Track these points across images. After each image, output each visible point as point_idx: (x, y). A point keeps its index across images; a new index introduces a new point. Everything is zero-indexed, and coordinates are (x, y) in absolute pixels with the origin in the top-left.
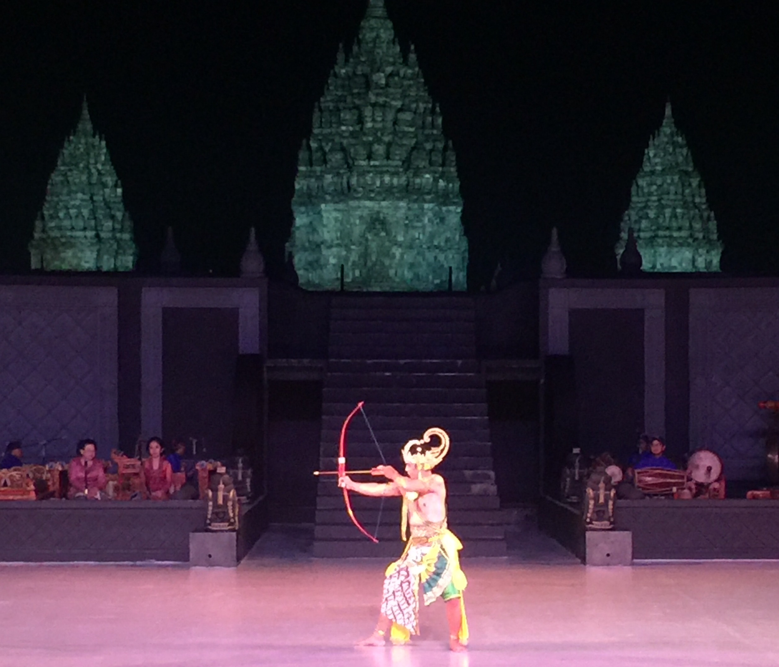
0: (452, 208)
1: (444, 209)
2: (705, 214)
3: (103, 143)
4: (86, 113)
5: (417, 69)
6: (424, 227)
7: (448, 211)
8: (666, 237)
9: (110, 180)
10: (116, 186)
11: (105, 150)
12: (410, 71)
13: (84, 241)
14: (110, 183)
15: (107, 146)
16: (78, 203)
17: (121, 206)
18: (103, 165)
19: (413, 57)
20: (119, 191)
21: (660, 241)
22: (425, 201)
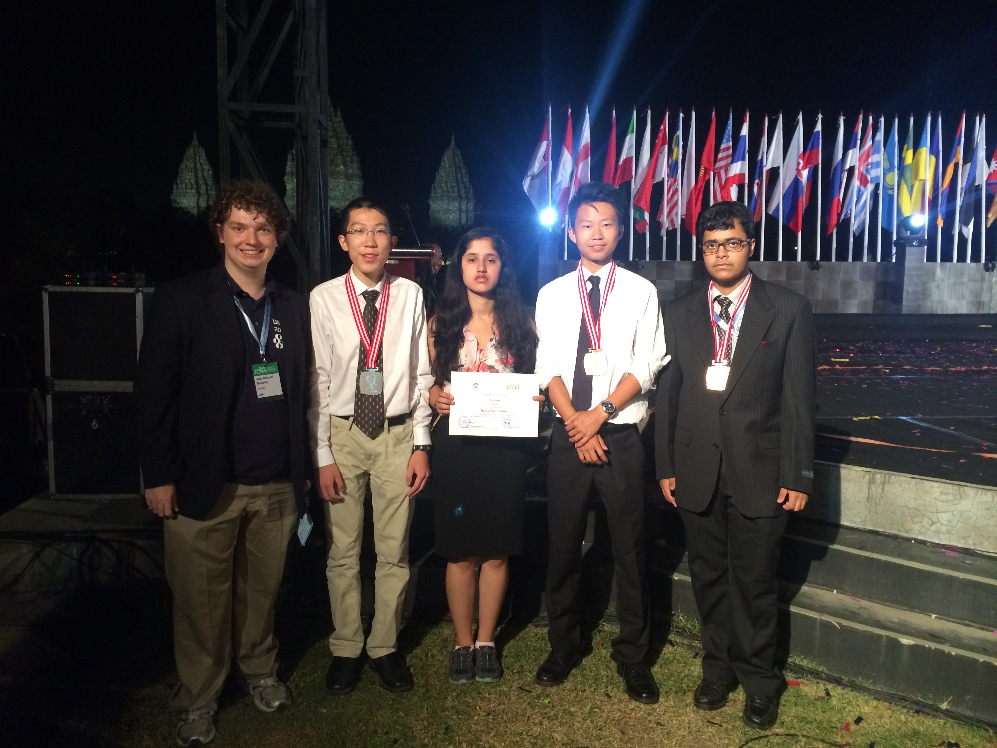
0: (355, 182)
1: (351, 182)
2: (468, 186)
3: (204, 151)
4: (195, 138)
5: (341, 119)
6: (340, 190)
7: (353, 184)
8: (447, 196)
9: (206, 167)
10: (209, 170)
11: (204, 154)
12: (337, 120)
13: (191, 194)
14: (207, 169)
15: (206, 152)
16: (189, 177)
17: (211, 179)
18: (203, 160)
19: (339, 113)
20: (210, 172)
21: (445, 198)
22: (340, 178)
